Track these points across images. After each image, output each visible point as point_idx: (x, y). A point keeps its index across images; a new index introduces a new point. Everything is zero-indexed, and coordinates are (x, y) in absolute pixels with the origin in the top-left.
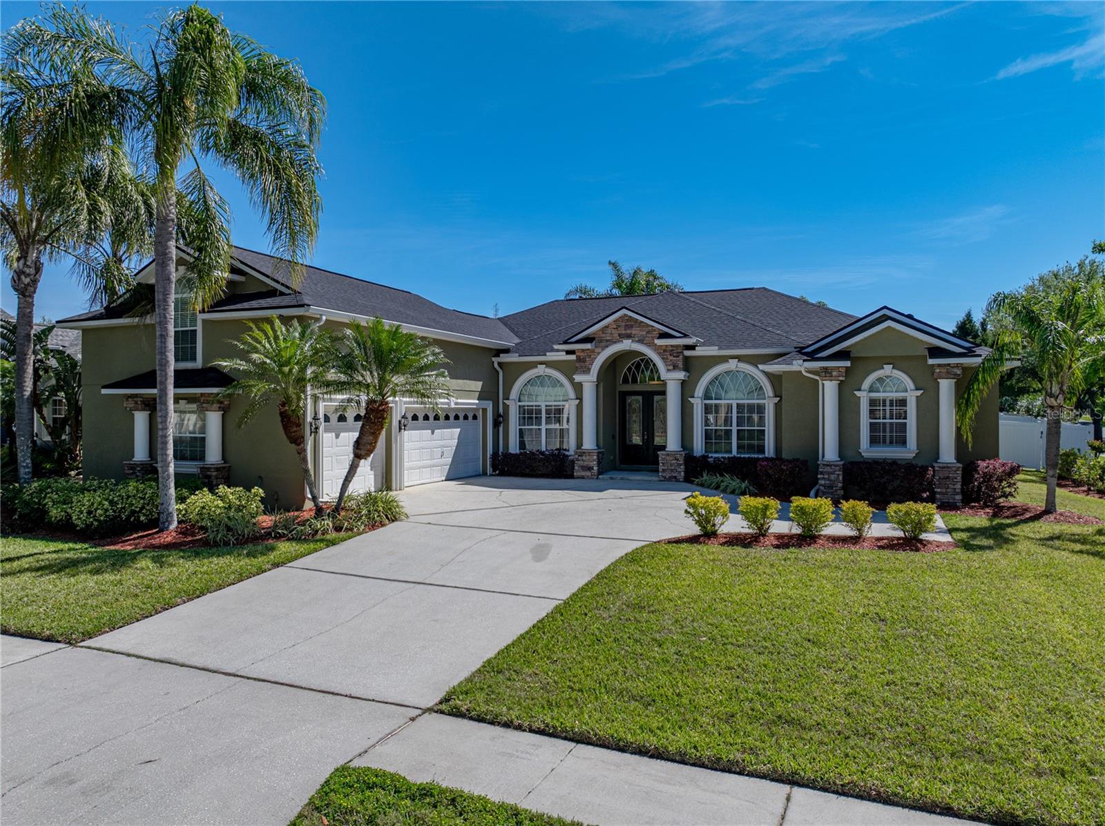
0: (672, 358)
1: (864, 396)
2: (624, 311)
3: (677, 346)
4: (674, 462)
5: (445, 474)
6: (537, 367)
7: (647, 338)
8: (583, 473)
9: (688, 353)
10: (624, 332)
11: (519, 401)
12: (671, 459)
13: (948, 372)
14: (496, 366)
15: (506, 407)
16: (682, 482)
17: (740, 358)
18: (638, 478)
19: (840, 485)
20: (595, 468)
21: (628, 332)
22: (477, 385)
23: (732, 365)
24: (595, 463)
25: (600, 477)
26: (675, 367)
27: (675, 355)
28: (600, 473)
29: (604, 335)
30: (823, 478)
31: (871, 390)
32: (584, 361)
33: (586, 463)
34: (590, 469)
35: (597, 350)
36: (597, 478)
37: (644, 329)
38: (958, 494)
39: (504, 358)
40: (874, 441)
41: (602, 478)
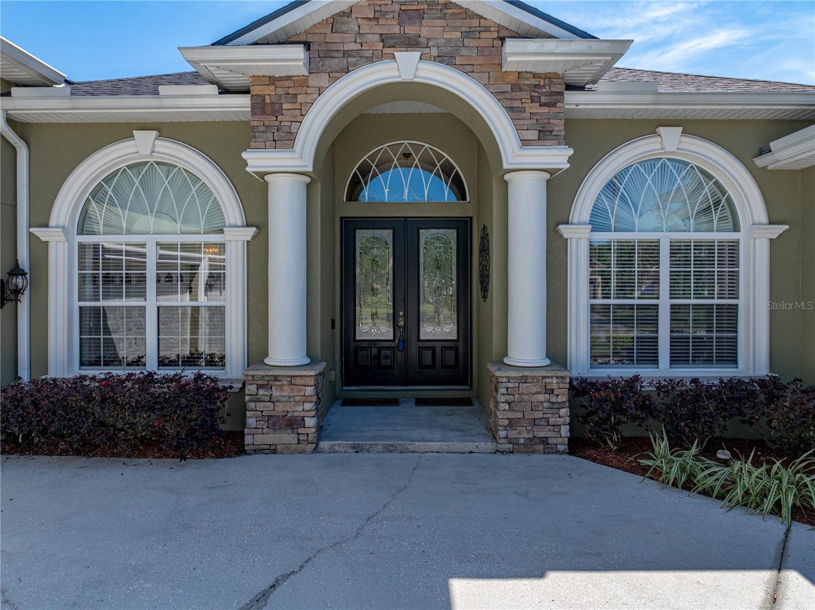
0: (535, 108)
4: (541, 397)
6: (132, 136)
7: (464, 52)
8: (271, 438)
10: (396, 29)
11: (81, 232)
12: (534, 390)
15: (40, 249)
16: (563, 452)
20: (311, 422)
21: (410, 30)
23: (668, 142)
24: (308, 406)
25: (325, 445)
26: (545, 135)
27: (543, 99)
28: (323, 434)
29: (336, 37)
32: (276, 111)
33: (280, 408)
34: (294, 423)
35: (314, 81)
37: (458, 22)
41: (332, 451)
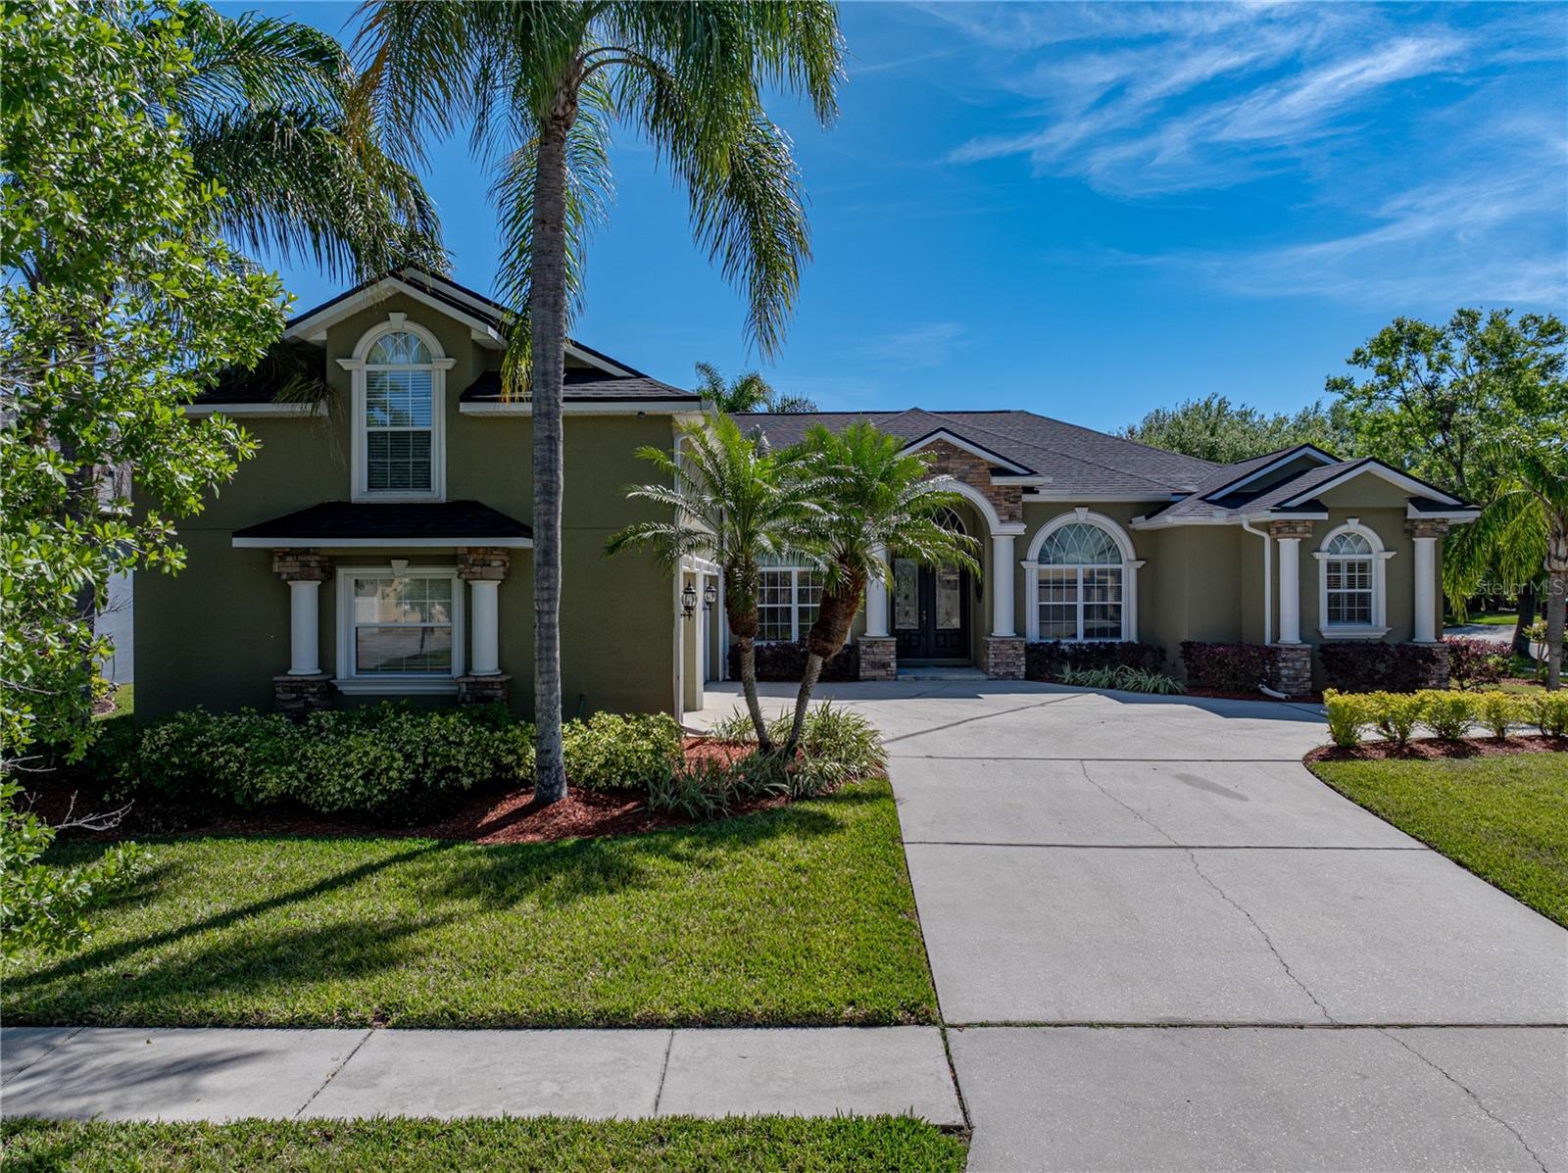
0: (1007, 504)
1: (1323, 558)
2: (942, 435)
3: (1014, 488)
4: (1011, 652)
7: (971, 476)
8: (874, 673)
10: (937, 464)
12: (1007, 648)
13: (1433, 529)
16: (1023, 679)
17: (1092, 507)
18: (958, 676)
19: (1308, 675)
20: (894, 665)
21: (943, 465)
23: (1081, 516)
25: (900, 677)
26: (1012, 518)
30: (1286, 667)
31: (1333, 549)
33: (878, 658)
34: (885, 666)
36: (896, 680)
37: (970, 461)
40: (1334, 617)
41: (903, 680)
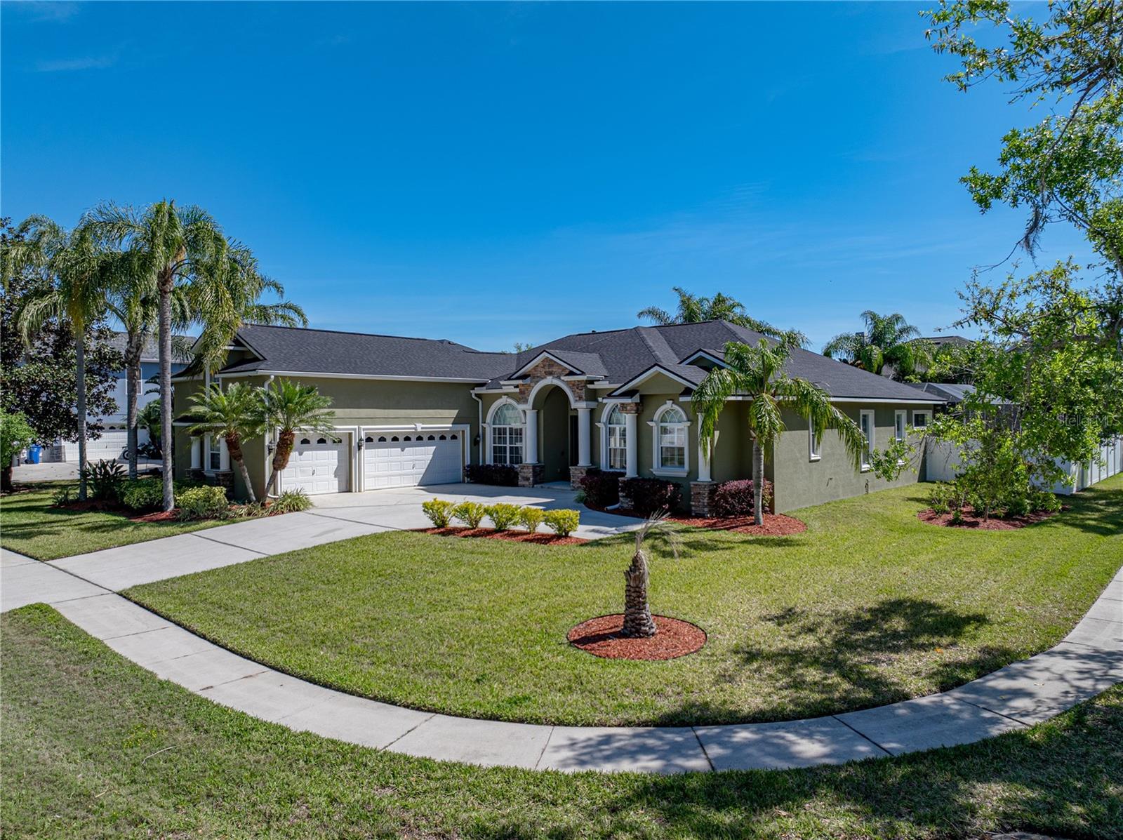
0: (577, 391)
1: (655, 426)
3: (581, 382)
5: (419, 481)
6: (501, 397)
7: (562, 375)
8: (524, 483)
9: (590, 386)
10: (546, 370)
11: (494, 424)
14: (473, 396)
15: (484, 429)
18: (558, 487)
20: (532, 479)
21: (549, 370)
22: (454, 413)
24: (531, 475)
26: (582, 398)
27: (581, 388)
28: (535, 482)
29: (534, 373)
30: (622, 491)
32: (525, 394)
33: (526, 475)
34: (528, 479)
35: (531, 385)
36: (533, 487)
37: (558, 368)
38: (706, 507)
39: (478, 390)
40: (664, 462)
41: (536, 487)
